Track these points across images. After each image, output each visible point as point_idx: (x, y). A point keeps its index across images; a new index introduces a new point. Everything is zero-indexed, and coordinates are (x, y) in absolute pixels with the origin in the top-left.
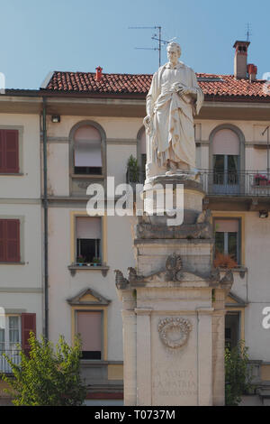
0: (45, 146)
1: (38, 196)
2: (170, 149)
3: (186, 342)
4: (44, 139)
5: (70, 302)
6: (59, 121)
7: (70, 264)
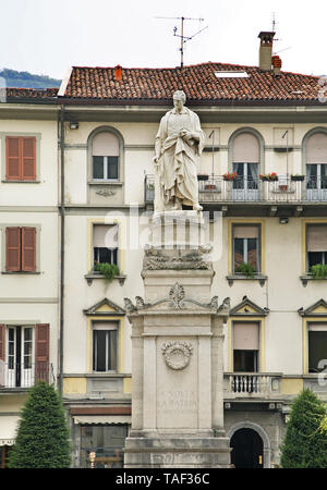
0: (62, 153)
1: (56, 204)
2: (175, 186)
3: (187, 365)
4: (62, 146)
5: (86, 313)
6: (77, 127)
7: (86, 273)
